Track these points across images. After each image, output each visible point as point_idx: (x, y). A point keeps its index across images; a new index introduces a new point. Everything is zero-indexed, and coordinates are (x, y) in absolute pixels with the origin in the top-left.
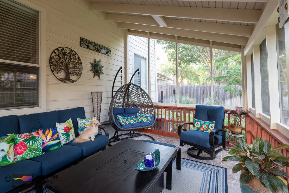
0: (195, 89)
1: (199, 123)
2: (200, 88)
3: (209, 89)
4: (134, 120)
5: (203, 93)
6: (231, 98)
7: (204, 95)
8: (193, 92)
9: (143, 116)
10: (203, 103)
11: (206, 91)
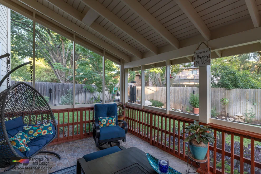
0: (46, 87)
1: (104, 120)
2: (53, 86)
3: (61, 87)
4: (25, 138)
5: (55, 90)
6: (78, 94)
7: (56, 92)
8: (45, 89)
9: (38, 128)
10: (55, 100)
11: (58, 89)
